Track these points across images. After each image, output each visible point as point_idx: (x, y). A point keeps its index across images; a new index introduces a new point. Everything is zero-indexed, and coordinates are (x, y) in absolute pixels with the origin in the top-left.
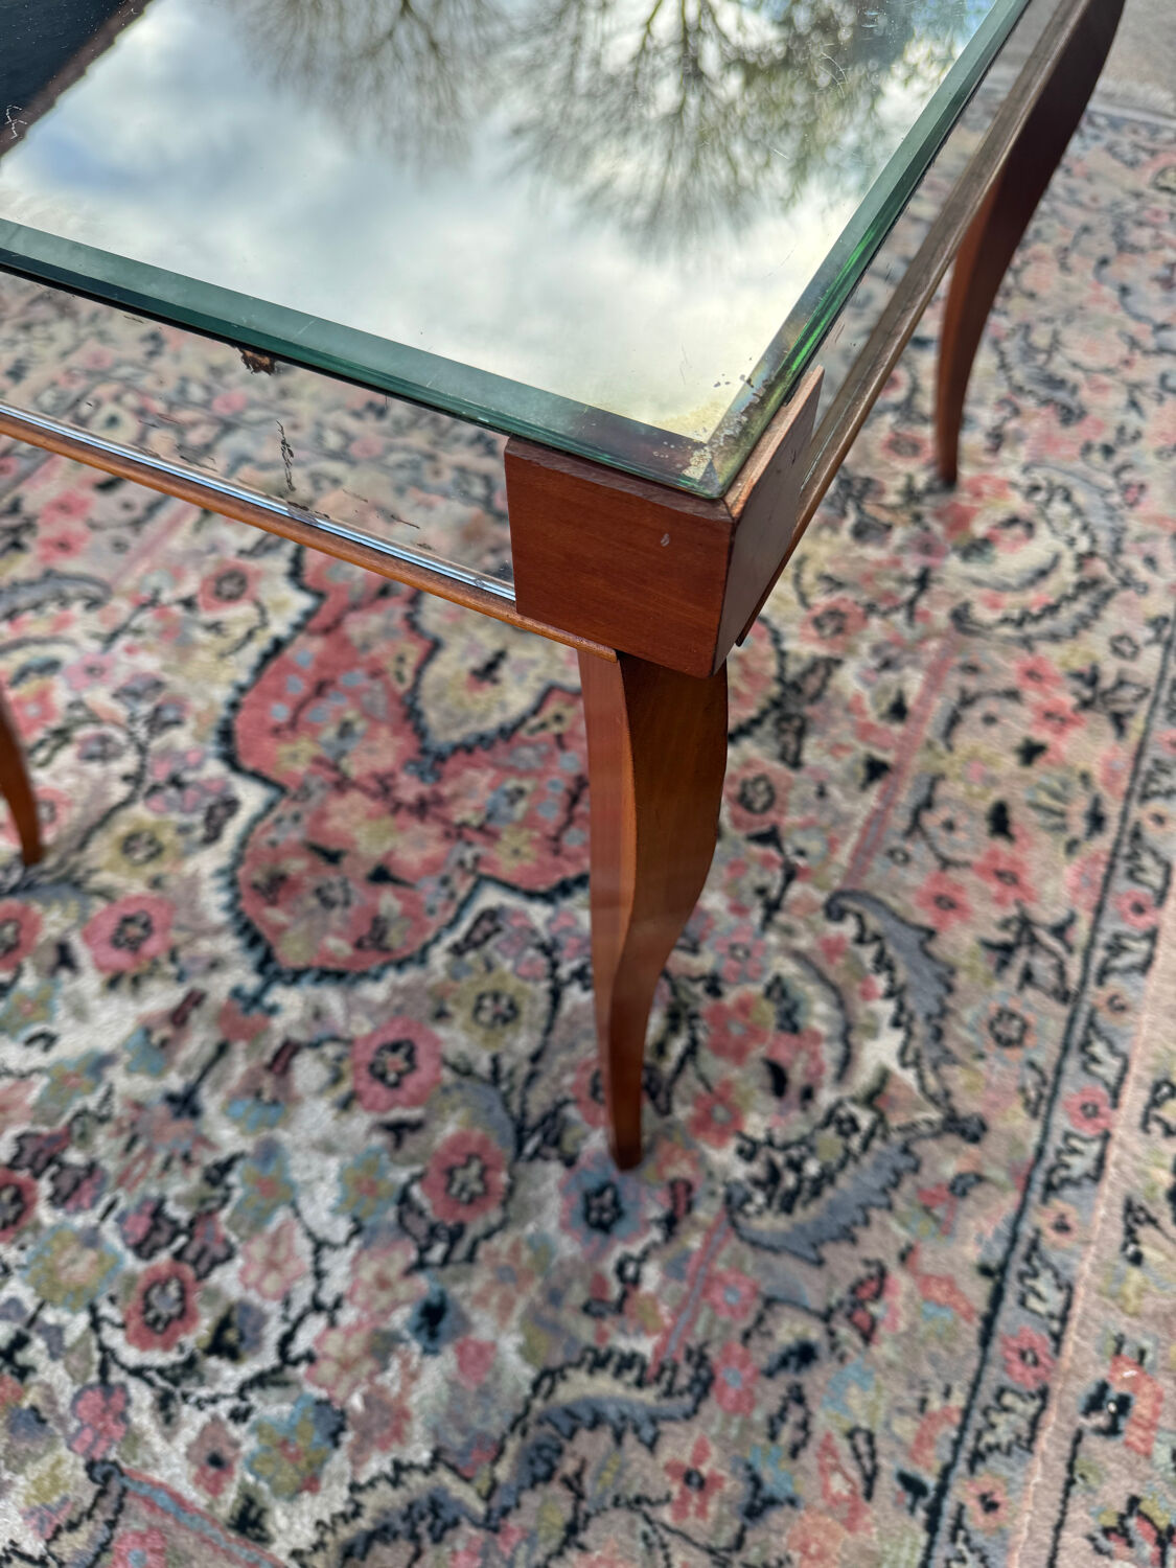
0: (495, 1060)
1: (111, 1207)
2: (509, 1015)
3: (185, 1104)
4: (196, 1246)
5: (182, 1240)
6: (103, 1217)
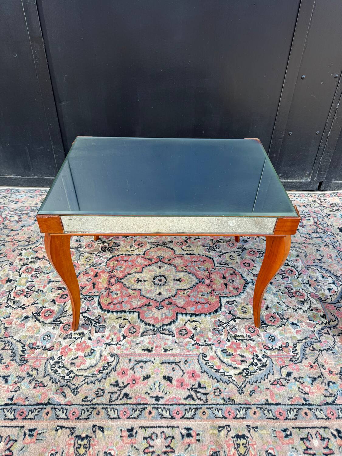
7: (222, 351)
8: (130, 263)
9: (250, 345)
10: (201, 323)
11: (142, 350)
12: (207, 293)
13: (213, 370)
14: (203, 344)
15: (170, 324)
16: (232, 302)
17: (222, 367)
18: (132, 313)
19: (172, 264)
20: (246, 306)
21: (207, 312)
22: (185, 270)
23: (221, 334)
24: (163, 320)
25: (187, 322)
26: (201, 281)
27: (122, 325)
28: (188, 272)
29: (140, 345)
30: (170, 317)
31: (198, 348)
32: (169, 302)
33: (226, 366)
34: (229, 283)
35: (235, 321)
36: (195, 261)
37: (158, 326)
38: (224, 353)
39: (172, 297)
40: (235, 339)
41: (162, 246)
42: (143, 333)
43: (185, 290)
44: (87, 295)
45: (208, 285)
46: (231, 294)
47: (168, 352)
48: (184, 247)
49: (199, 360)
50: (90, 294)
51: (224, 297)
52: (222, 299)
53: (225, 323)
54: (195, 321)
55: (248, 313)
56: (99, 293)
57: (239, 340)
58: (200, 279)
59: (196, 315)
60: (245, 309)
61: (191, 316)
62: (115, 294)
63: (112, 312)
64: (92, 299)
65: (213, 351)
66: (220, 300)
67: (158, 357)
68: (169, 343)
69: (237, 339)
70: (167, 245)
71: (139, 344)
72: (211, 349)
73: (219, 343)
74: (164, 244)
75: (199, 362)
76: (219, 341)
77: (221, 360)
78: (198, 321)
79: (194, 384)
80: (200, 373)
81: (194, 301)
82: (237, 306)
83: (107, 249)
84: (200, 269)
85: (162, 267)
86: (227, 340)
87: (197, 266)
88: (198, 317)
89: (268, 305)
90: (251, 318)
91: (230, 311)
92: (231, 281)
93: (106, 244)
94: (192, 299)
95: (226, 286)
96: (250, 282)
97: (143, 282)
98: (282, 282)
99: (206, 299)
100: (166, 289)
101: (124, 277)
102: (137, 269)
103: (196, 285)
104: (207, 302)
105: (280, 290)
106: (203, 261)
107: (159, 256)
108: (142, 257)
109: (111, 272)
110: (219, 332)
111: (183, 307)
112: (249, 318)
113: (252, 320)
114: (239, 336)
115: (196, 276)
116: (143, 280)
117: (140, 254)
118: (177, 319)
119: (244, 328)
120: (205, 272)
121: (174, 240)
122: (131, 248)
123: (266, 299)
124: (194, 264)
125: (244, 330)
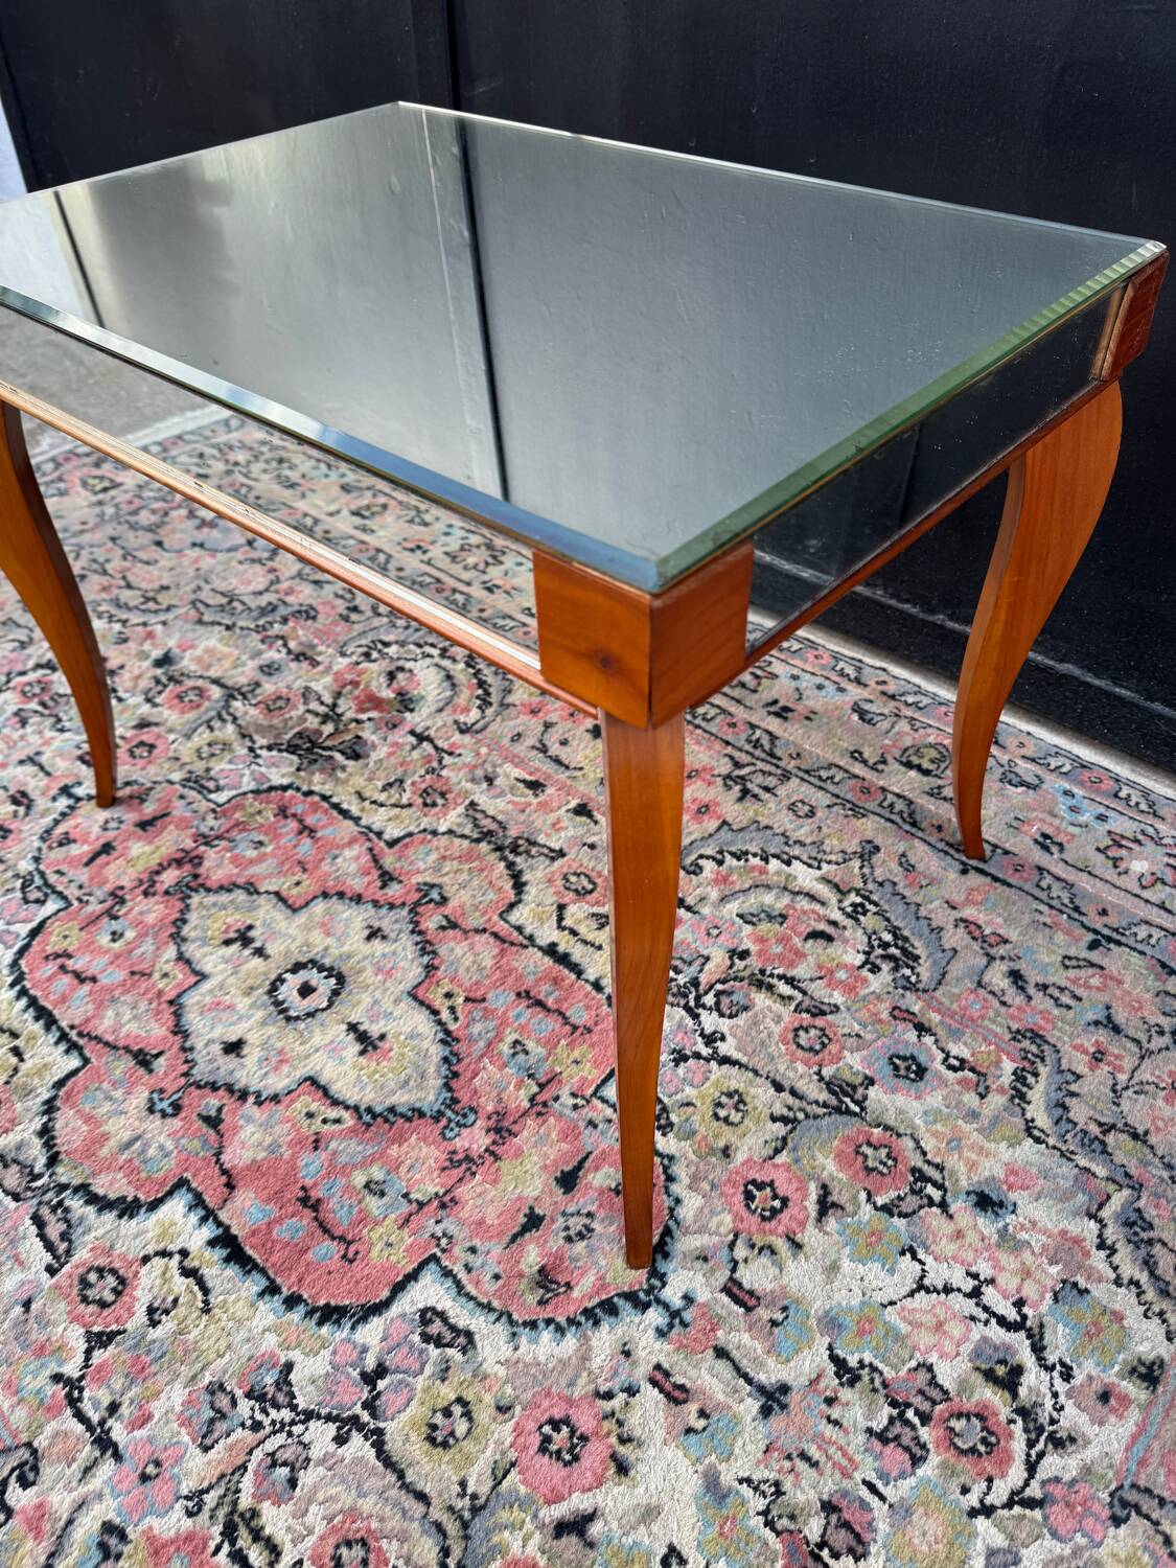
0: (774, 1119)
1: (872, 1487)
2: (739, 1099)
3: (773, 1399)
4: (917, 1400)
5: (910, 1414)
6: (882, 1498)
7: (108, 1528)
8: (306, 846)
12: (406, 1196)
15: (104, 1204)
16: (444, 1330)
18: (61, 1048)
19: (434, 952)
20: (484, 1418)
21: (293, 1279)
22: (445, 1015)
23: (209, 1441)
24: (108, 1165)
25: (171, 1254)
26: (450, 1111)
28: (448, 1032)
30: (146, 1173)
31: (52, 1409)
32: (220, 1110)
34: (559, 1223)
35: (340, 1440)
36: (537, 1002)
38: (102, 1544)
39: (251, 1099)
40: (230, 1532)
41: (499, 849)
43: (335, 1103)
44: (43, 874)
45: (461, 1156)
46: (493, 1288)
48: (577, 913)
50: (52, 878)
51: (447, 1273)
52: (429, 1277)
53: (294, 1409)
54: (200, 1282)
55: (449, 1455)
56: (77, 893)
57: (238, 1556)
58: (455, 1101)
59: (236, 1253)
60: (461, 1427)
61: (214, 1242)
62: (114, 933)
63: (24, 992)
64: (37, 902)
65: (81, 1491)
66: (413, 1276)
69: (233, 1543)
70: (520, 860)
72: (88, 1469)
73: (145, 1478)
74: (515, 849)
76: (158, 1464)
78: (206, 1292)
81: (307, 1181)
82: (444, 1373)
83: (306, 748)
84: (514, 1054)
85: (384, 937)
86: (187, 1498)
87: (522, 1028)
88: (232, 1271)
89: (590, 1518)
90: (422, 1497)
91: (381, 1371)
92: (577, 1224)
93: (328, 728)
94: (310, 1166)
95: (525, 1229)
96: (666, 1306)
97: (247, 952)
98: (845, 1454)
99: (363, 1218)
100: (279, 1045)
101: (221, 888)
102: (298, 884)
103: (402, 1116)
104: (349, 1237)
105: (779, 1493)
106: (575, 1028)
107: (433, 886)
108: (371, 850)
109: (207, 840)
110: (212, 1421)
111: (234, 1172)
112: (419, 1487)
113: (418, 1509)
114: (257, 1535)
115: (456, 1075)
116: (257, 944)
117: (379, 834)
118: (154, 1205)
119: (330, 1520)
120: (518, 1086)
121: (571, 856)
122: (384, 789)
123: (632, 1473)
124: (518, 1016)
125: (320, 1528)
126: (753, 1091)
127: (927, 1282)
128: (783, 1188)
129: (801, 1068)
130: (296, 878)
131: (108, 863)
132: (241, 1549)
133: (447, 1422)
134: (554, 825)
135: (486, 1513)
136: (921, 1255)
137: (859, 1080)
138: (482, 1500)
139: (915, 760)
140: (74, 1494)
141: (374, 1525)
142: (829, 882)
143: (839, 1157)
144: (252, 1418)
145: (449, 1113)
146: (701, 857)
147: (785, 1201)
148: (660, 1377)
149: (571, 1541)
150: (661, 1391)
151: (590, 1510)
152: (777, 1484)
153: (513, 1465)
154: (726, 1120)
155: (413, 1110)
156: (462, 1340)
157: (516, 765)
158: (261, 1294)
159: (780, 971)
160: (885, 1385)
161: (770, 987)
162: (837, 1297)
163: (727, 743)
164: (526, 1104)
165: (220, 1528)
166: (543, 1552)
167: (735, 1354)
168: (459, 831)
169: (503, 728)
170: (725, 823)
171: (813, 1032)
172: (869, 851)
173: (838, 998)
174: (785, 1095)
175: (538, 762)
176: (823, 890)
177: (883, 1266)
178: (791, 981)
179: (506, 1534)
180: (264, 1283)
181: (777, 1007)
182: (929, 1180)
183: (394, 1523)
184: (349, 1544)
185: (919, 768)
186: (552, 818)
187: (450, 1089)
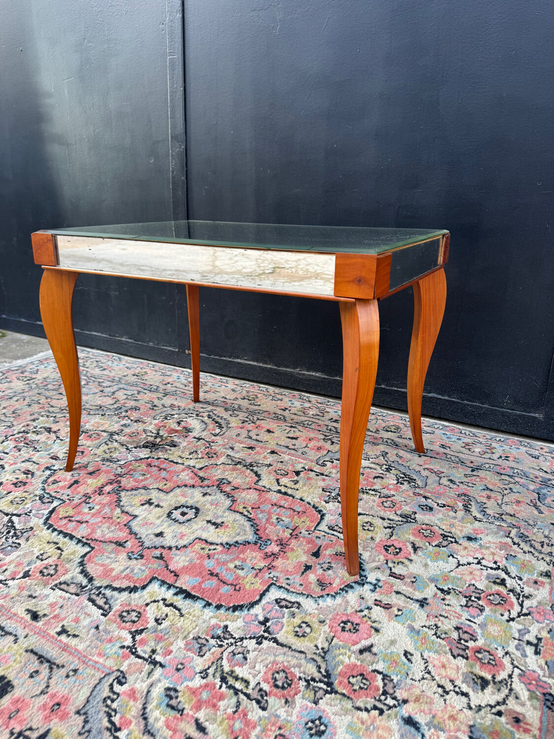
0: (386, 528)
1: (470, 620)
2: (370, 524)
3: (423, 603)
4: (473, 594)
5: (473, 598)
6: (475, 623)
7: (168, 689)
8: (164, 474)
9: (245, 715)
10: (182, 616)
11: (28, 611)
12: (253, 568)
13: (106, 719)
14: (143, 655)
15: (120, 590)
16: (287, 603)
17: (132, 726)
18: (80, 545)
19: (233, 496)
20: (316, 625)
21: (216, 599)
22: (246, 513)
23: (202, 653)
24: (117, 578)
25: (158, 601)
26: (260, 541)
27: (45, 557)
28: (249, 518)
29: (34, 601)
30: (135, 578)
31: (125, 657)
32: (162, 554)
33: (142, 727)
34: (318, 566)
35: (259, 643)
36: (281, 506)
37: (97, 583)
38: (167, 696)
39: (174, 549)
40: (223, 679)
41: (245, 466)
42: (60, 583)
43: (212, 544)
44: (48, 494)
45: (270, 554)
46: (301, 588)
47: (63, 638)
48: (284, 481)
49: (102, 682)
50: (54, 494)
51: (280, 587)
52: (274, 589)
53: (234, 638)
54: (175, 607)
55: (307, 639)
56: (67, 498)
57: (231, 687)
58: (260, 538)
59: (188, 595)
60: (308, 630)
61: (176, 594)
62: (89, 508)
63: (54, 530)
64: (49, 502)
65: (150, 681)
66: (267, 590)
67: (36, 636)
68: (86, 622)
69: (226, 683)
70: (255, 468)
71: (34, 598)
72: (149, 673)
73: (178, 670)
74: (251, 466)
75: (95, 687)
76: (182, 664)
77: (144, 708)
78: (179, 610)
79: (34, 727)
80: (74, 710)
81: (210, 568)
82: (293, 616)
83: (152, 446)
84: (278, 522)
85: (210, 495)
86: (200, 673)
87: (278, 514)
88: (188, 601)
89: (372, 646)
90: (301, 652)
91: (267, 620)
92: (326, 566)
93: (158, 440)
94: (210, 564)
95: (305, 570)
96: (370, 583)
97: (152, 507)
98: (456, 613)
99: (238, 578)
100: (180, 531)
101: (133, 489)
102: (165, 485)
103: (241, 544)
104: (235, 584)
105: (437, 627)
106: (299, 512)
107: (223, 479)
108: (193, 472)
109: (120, 476)
110: (200, 648)
111: (177, 571)
112: (299, 650)
113: (303, 656)
114: (237, 678)
115: (258, 530)
116: (156, 504)
117: (194, 467)
118: (144, 587)
119: (267, 667)
120: (284, 531)
121: (275, 465)
122: (190, 454)
123: (381, 631)
124: (275, 511)
125: (263, 670)
126: (374, 521)
127: (461, 563)
128: (397, 546)
129: (388, 513)
130: (164, 483)
131: (78, 487)
132: (231, 685)
133: (301, 629)
134: (264, 458)
135: (329, 653)
136: (455, 556)
137: (411, 513)
138: (327, 649)
139: (389, 430)
140: (146, 683)
141: (286, 664)
142: (374, 463)
143: (413, 534)
144: (217, 644)
145: (260, 542)
146: (325, 461)
147: (400, 549)
148: (377, 603)
149: (366, 655)
150: (381, 607)
151: (371, 644)
152: (436, 625)
153: (334, 637)
154: (368, 530)
155: (245, 542)
156: (296, 605)
157: (241, 443)
158: (205, 607)
159: (369, 488)
160: (460, 593)
161: (367, 493)
162: (431, 572)
163: (320, 431)
164: (289, 536)
165: (219, 679)
166: (358, 660)
167: (402, 592)
168: (227, 463)
169: (232, 433)
170: (329, 451)
171: (388, 502)
172: (385, 454)
173: (392, 492)
174: (386, 521)
175: (249, 441)
176: (373, 466)
177: (444, 561)
178: (374, 490)
179: (341, 657)
180: (204, 603)
181: (372, 497)
182: (448, 536)
183: (294, 661)
184: (278, 672)
185: (391, 431)
186: (262, 456)
187: (257, 534)
